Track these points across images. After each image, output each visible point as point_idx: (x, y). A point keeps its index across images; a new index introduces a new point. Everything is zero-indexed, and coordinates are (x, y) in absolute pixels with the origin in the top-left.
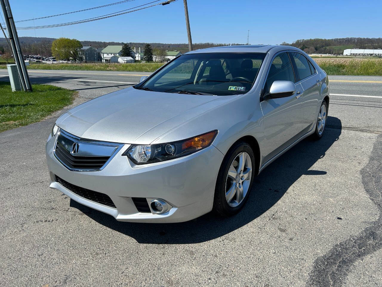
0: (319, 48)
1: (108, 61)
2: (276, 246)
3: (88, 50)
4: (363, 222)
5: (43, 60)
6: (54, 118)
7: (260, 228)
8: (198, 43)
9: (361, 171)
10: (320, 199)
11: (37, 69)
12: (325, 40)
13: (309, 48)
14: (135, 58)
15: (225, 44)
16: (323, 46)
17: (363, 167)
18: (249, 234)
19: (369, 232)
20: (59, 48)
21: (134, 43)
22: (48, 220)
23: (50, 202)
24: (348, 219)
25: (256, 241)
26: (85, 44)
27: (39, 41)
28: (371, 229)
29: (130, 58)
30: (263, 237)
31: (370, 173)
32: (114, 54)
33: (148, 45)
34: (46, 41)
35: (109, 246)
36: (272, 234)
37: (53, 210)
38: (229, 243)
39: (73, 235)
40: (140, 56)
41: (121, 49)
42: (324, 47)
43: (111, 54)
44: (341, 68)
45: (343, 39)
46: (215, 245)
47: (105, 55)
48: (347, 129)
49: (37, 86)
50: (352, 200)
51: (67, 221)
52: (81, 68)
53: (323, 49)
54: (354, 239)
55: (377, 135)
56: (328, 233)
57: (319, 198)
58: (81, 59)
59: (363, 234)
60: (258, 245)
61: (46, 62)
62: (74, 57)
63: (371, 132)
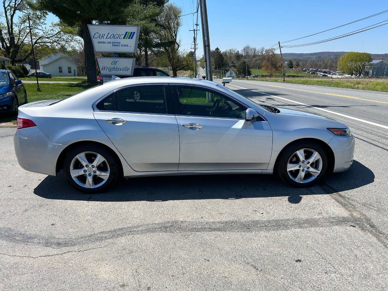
20: (346, 62)
62: (359, 71)
63: (349, 211)
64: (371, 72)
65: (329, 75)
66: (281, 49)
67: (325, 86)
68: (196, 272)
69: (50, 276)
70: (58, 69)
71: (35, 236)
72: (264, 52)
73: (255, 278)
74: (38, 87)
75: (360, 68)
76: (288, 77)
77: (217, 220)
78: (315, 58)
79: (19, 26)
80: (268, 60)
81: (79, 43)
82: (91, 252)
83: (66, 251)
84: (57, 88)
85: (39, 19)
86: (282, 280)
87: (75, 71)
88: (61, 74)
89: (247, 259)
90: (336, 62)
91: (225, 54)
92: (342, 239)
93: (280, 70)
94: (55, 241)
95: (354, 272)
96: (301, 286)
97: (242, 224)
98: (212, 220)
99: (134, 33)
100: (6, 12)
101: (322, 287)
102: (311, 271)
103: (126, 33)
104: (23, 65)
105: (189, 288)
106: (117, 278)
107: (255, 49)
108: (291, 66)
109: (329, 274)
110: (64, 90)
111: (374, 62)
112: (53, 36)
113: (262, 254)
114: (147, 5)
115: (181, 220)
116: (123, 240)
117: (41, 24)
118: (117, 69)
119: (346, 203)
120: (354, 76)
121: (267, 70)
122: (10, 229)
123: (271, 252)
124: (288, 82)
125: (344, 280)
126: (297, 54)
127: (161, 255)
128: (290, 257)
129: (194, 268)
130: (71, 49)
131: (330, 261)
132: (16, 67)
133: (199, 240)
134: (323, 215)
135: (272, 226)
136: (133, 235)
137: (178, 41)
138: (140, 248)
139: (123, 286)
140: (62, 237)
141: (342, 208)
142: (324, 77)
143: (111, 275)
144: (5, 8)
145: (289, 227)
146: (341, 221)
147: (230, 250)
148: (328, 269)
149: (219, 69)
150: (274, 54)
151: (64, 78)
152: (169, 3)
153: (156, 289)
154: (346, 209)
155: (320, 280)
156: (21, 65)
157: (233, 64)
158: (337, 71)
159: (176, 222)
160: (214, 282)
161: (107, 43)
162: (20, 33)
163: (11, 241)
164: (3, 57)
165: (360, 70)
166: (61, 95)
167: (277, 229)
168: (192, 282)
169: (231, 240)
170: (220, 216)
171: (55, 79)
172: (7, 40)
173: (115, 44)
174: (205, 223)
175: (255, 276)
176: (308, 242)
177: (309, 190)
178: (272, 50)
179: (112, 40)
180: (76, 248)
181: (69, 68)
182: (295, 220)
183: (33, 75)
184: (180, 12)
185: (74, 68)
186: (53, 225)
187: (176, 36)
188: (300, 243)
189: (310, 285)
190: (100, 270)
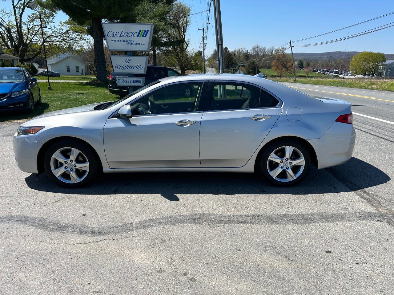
3: (391, 64)
20: (358, 62)
58: (380, 74)
62: (372, 72)
63: (375, 207)
64: (384, 72)
65: (340, 76)
66: (292, 48)
67: (338, 86)
68: (229, 261)
69: (89, 262)
70: (66, 68)
71: (69, 226)
72: (274, 52)
73: (288, 267)
74: (49, 86)
75: (373, 68)
76: (298, 77)
77: (244, 213)
78: (326, 58)
79: (28, 25)
80: (278, 60)
81: (88, 42)
82: (124, 240)
83: (101, 239)
84: (67, 87)
85: (48, 17)
86: (314, 269)
87: (82, 70)
88: (68, 73)
89: (278, 249)
90: (349, 63)
91: (234, 53)
92: (370, 232)
93: (290, 70)
94: (89, 230)
95: (384, 263)
96: (334, 275)
97: (268, 217)
98: (238, 213)
99: (148, 31)
100: (15, 11)
101: (355, 276)
102: (342, 261)
103: (140, 31)
104: (32, 64)
105: (224, 274)
106: (154, 265)
107: (264, 49)
108: (301, 66)
109: (361, 265)
110: (74, 88)
111: (388, 62)
112: (61, 35)
113: (292, 245)
114: (156, 4)
115: (208, 212)
116: (154, 230)
117: (50, 23)
118: (130, 68)
119: (371, 198)
120: (366, 77)
121: (277, 70)
122: (44, 219)
123: (301, 244)
124: (300, 82)
125: (375, 270)
126: (308, 54)
127: (193, 244)
128: (320, 249)
129: (226, 256)
130: (79, 48)
131: (360, 252)
132: (25, 65)
133: (228, 232)
134: (349, 210)
135: (299, 219)
136: (163, 226)
137: (187, 41)
138: (172, 237)
139: (160, 271)
140: (94, 226)
141: (367, 204)
142: (336, 77)
143: (147, 262)
144: (14, 7)
145: (315, 220)
146: (368, 216)
147: (260, 241)
148: (359, 260)
149: (227, 69)
150: (284, 54)
151: (72, 77)
152: (178, 2)
153: (192, 275)
154: (372, 205)
155: (352, 269)
156: (30, 64)
157: (242, 63)
158: (349, 71)
159: (204, 215)
160: (248, 269)
161: (121, 41)
162: (28, 31)
163: (46, 229)
164: (12, 56)
165: (374, 71)
166: (72, 93)
167: (304, 223)
168: (226, 269)
169: (259, 232)
170: (246, 210)
171: (63, 78)
172: (15, 38)
173: (129, 43)
174: (232, 216)
175: (287, 265)
176: (336, 235)
177: (332, 187)
178: (282, 50)
179: (126, 38)
180: (110, 237)
181: (77, 68)
182: (321, 214)
183: (42, 74)
184: (189, 11)
185: (82, 67)
186: (84, 215)
187: (185, 35)
188: (328, 236)
189: (342, 274)
190: (136, 256)
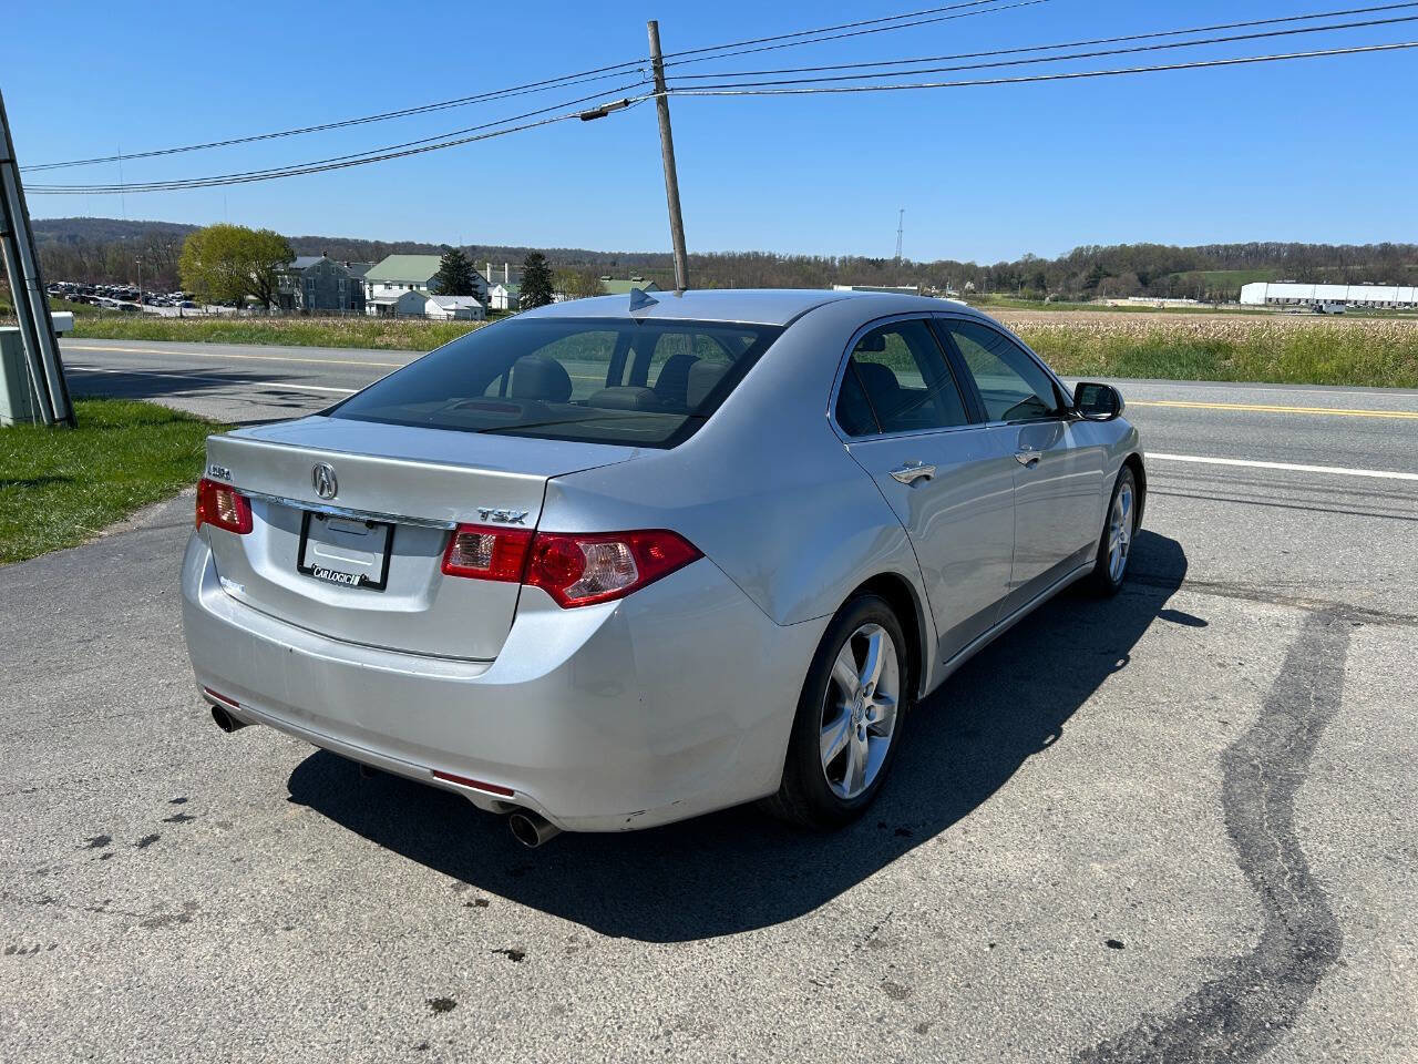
0: (1154, 278)
1: (389, 310)
2: (862, 1056)
3: (314, 269)
4: (1199, 959)
5: (147, 303)
6: (134, 531)
7: (814, 982)
8: (719, 254)
9: (1224, 755)
10: (1059, 865)
11: (116, 337)
12: (1175, 249)
13: (1117, 276)
14: (490, 299)
15: (816, 258)
16: (1166, 272)
17: (1235, 738)
18: (769, 1008)
19: (1214, 1001)
20: (208, 260)
21: (485, 249)
22: (19, 948)
23: (43, 873)
24: (1147, 947)
25: (790, 1035)
26: (308, 247)
27: (137, 235)
28: (1221, 988)
29: (469, 302)
30: (821, 1017)
31: (1256, 762)
32: (411, 287)
33: (536, 257)
34: (161, 234)
35: (230, 1055)
36: (854, 1009)
37: (50, 908)
38: (688, 1042)
39: (100, 1010)
40: (505, 293)
41: (438, 269)
42: (1171, 275)
43: (401, 286)
44: (1219, 355)
45: (1239, 248)
46: (636, 1053)
47: (379, 290)
48: (1202, 588)
49: (99, 405)
50: (1173, 869)
51: (91, 953)
52: (278, 338)
53: (1167, 280)
54: (1152, 1028)
55: (1305, 614)
56: (1064, 1004)
57: (1055, 860)
58: (287, 303)
59: (1189, 1009)
60: (797, 1050)
61: (156, 310)
63: (1285, 604)
64: (299, 294)
111: (304, 262)
142: (130, 312)
154: (1272, 602)
158: (171, 291)
